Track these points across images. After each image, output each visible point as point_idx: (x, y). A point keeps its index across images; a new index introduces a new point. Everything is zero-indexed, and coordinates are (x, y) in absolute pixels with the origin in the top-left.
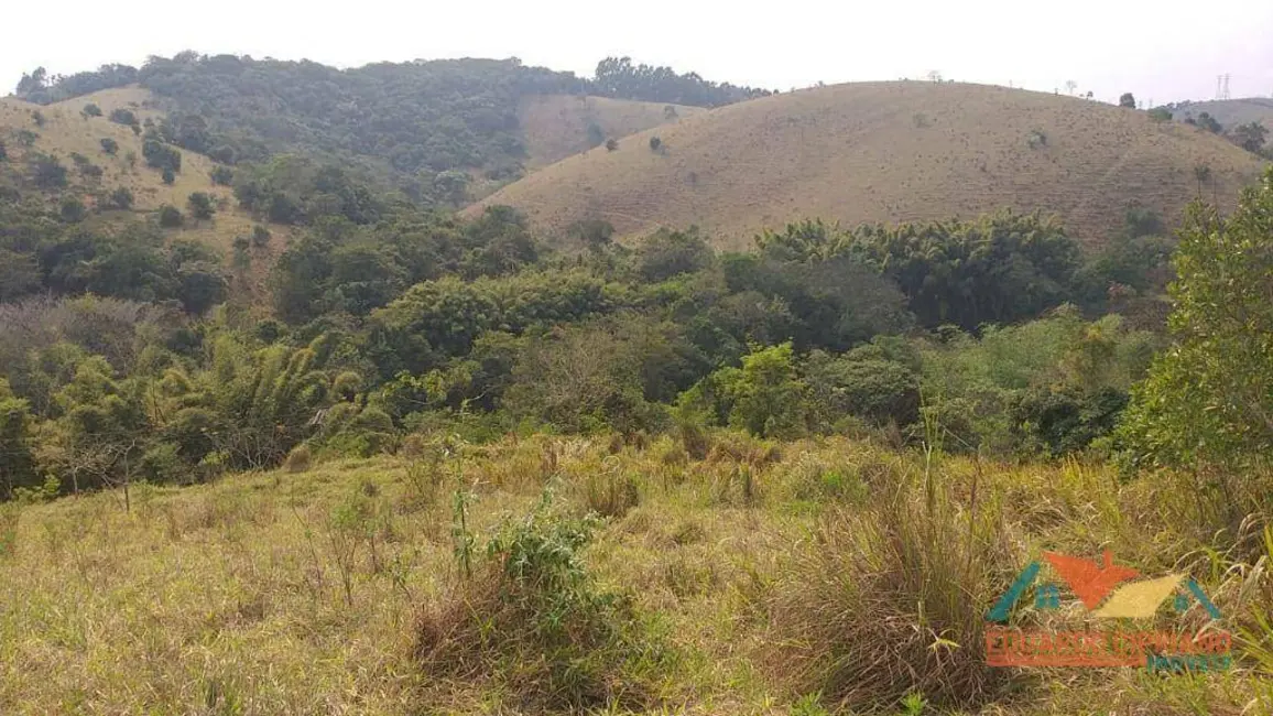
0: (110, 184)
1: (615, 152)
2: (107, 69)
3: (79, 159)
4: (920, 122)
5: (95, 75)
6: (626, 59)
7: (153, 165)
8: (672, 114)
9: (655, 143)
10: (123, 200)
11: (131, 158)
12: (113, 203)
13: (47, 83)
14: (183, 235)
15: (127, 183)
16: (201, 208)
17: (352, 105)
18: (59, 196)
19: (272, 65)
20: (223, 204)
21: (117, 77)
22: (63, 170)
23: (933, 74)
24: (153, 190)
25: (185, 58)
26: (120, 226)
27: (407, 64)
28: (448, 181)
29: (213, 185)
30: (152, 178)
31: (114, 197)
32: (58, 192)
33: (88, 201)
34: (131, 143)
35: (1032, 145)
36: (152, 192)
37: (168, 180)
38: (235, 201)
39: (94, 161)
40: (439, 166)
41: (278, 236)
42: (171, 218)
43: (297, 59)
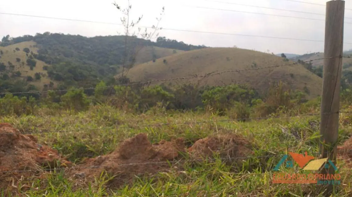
0: (16, 70)
1: (154, 63)
2: (25, 37)
3: (9, 63)
4: (228, 59)
5: (22, 38)
6: (164, 37)
7: (28, 65)
8: (175, 52)
9: (165, 61)
10: (19, 74)
11: (23, 63)
12: (16, 75)
13: (9, 39)
14: (32, 83)
15: (20, 70)
16: (38, 76)
17: (90, 47)
18: (3, 73)
19: (69, 36)
20: (44, 76)
21: (27, 38)
22: (5, 66)
23: (235, 46)
24: (27, 72)
25: (46, 34)
26: (15, 81)
27: (106, 37)
28: (113, 68)
29: (43, 70)
30: (27, 68)
31: (16, 73)
32: (3, 72)
33: (10, 74)
34: (24, 59)
35: (252, 67)
36: (26, 71)
37: (32, 69)
38: (47, 75)
39: (13, 64)
40: (111, 64)
41: (56, 84)
42: (30, 79)
43: (76, 35)
